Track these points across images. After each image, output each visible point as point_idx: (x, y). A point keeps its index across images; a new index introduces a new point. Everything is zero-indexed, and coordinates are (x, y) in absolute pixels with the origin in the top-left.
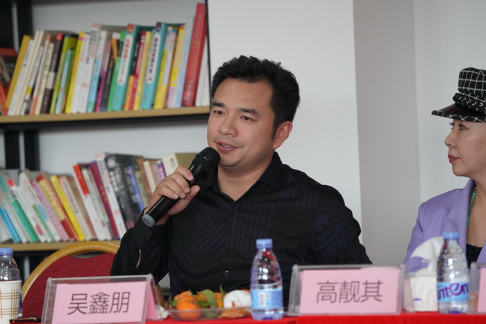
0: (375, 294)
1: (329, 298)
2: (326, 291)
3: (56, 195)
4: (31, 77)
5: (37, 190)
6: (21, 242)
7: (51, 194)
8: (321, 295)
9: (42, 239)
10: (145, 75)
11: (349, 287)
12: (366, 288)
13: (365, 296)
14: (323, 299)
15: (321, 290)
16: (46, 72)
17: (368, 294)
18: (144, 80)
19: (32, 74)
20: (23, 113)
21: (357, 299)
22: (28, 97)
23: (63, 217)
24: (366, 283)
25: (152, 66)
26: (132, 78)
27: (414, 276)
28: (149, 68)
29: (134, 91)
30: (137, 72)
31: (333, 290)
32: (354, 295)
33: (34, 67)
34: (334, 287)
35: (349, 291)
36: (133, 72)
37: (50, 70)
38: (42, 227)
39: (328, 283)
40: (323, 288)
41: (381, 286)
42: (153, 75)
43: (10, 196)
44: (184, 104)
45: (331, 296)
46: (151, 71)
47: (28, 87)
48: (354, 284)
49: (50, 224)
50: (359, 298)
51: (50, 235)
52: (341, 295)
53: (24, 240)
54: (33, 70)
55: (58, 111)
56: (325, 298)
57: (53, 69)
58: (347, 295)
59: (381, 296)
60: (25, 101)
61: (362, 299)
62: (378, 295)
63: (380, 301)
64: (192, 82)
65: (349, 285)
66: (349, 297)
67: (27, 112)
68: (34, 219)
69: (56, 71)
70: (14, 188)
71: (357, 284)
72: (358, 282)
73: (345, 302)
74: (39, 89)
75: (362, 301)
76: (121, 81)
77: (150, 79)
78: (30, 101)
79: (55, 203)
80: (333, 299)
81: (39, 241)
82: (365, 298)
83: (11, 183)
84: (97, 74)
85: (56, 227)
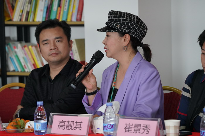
0: (79, 127)
1: (62, 127)
2: (61, 125)
3: (31, 54)
4: (22, 6)
5: (24, 51)
6: (18, 71)
7: (29, 53)
8: (59, 126)
9: (26, 70)
10: (64, 7)
11: (70, 124)
12: (76, 124)
13: (76, 127)
14: (60, 128)
15: (60, 124)
16: (27, 4)
17: (77, 127)
18: (63, 9)
19: (22, 5)
20: (19, 20)
21: (72, 129)
22: (21, 14)
23: (33, 62)
24: (76, 122)
25: (66, 4)
26: (59, 8)
27: (98, 119)
28: (65, 4)
29: (60, 13)
30: (61, 6)
31: (64, 124)
32: (72, 127)
33: (23, 2)
34: (64, 123)
35: (70, 125)
36: (59, 5)
37: (29, 3)
38: (26, 66)
39: (63, 121)
40: (61, 123)
41: (82, 123)
42: (66, 7)
43: (14, 53)
44: (77, 20)
45: (63, 127)
46: (66, 6)
47: (21, 10)
48: (72, 122)
49: (29, 65)
50: (73, 128)
51: (29, 69)
52: (67, 126)
53: (20, 70)
54: (22, 3)
55: (31, 20)
56: (61, 127)
57: (30, 3)
58: (69, 127)
59: (81, 128)
60: (19, 15)
61: (74, 129)
62: (80, 128)
63: (81, 130)
64: (80, 11)
65: (70, 122)
66: (70, 128)
67: (21, 20)
68: (23, 62)
69: (31, 4)
70: (16, 50)
71: (73, 122)
72: (74, 122)
73: (68, 130)
74: (25, 11)
75: (74, 130)
76: (55, 9)
77: (65, 9)
78: (21, 16)
79: (30, 57)
80: (64, 128)
81: (25, 71)
82: (76, 128)
83: (15, 48)
84: (46, 6)
85: (31, 66)
